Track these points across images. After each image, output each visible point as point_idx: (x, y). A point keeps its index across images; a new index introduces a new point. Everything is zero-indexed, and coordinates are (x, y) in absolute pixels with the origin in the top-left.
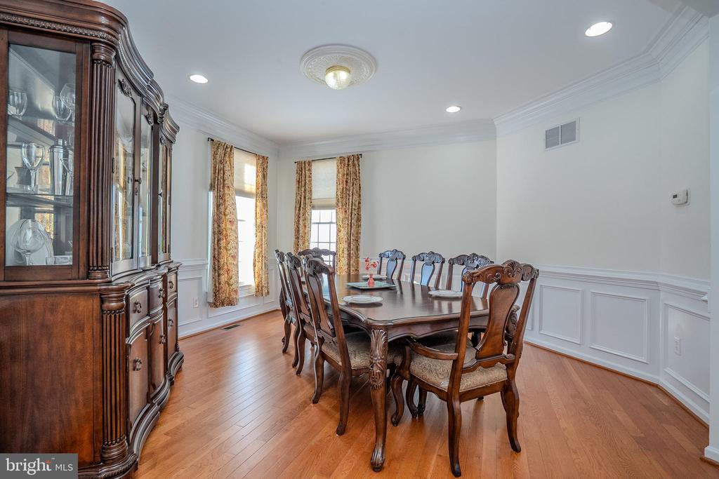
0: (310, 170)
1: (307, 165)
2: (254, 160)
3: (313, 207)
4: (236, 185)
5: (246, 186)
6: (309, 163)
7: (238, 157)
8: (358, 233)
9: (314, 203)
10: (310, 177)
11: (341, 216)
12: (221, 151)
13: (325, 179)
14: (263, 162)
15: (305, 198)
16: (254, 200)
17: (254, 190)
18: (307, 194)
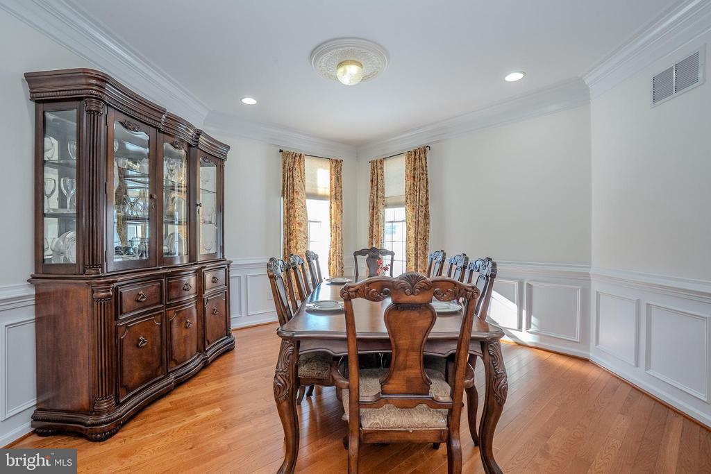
0: (381, 168)
1: (379, 164)
2: (328, 164)
3: (386, 206)
4: (308, 189)
5: (319, 189)
6: (381, 162)
7: (308, 163)
8: (426, 231)
9: (387, 201)
10: (382, 175)
11: (410, 213)
12: (289, 160)
13: (396, 175)
14: (337, 165)
15: (377, 196)
16: (328, 202)
17: (328, 192)
18: (380, 193)
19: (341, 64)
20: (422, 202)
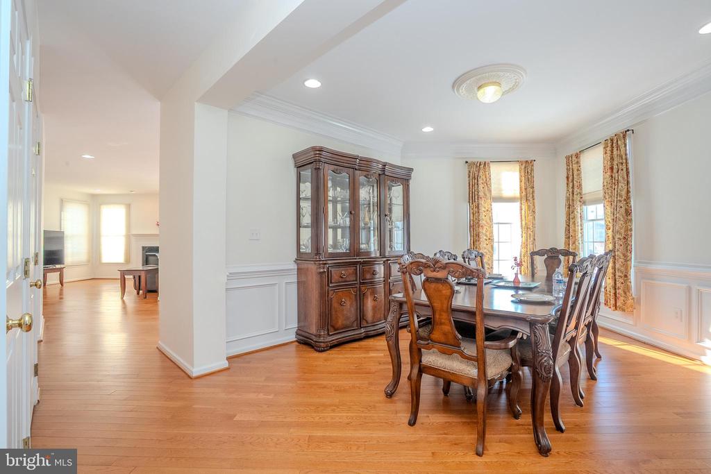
0: (578, 162)
1: (574, 158)
2: (517, 167)
3: (584, 203)
4: (494, 193)
5: (503, 192)
6: (577, 156)
7: (495, 170)
8: (628, 230)
9: (586, 198)
10: (578, 170)
11: (609, 210)
12: (474, 169)
13: (593, 169)
14: (527, 168)
15: (573, 194)
18: (576, 189)
19: (480, 88)
20: (621, 196)
